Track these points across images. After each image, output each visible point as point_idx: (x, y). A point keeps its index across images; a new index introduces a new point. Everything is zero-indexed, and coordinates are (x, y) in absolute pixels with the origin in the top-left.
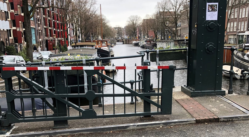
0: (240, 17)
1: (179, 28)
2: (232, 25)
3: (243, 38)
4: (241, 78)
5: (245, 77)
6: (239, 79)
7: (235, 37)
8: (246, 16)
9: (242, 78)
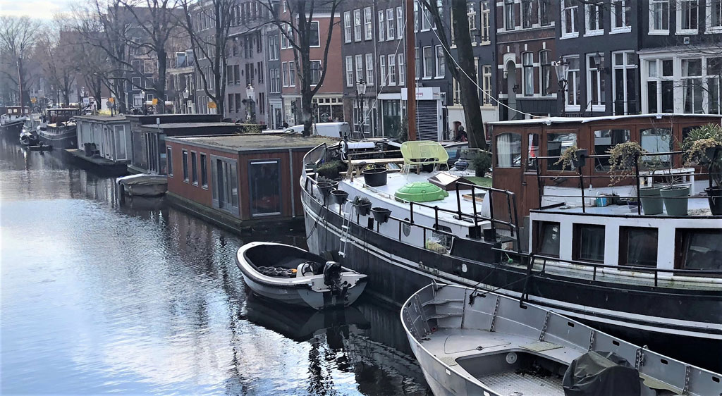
0: (382, 40)
1: (188, 68)
2: (361, 66)
3: (398, 109)
4: (329, 304)
5: (346, 299)
6: (321, 311)
7: (373, 107)
8: (400, 37)
9: (334, 302)
